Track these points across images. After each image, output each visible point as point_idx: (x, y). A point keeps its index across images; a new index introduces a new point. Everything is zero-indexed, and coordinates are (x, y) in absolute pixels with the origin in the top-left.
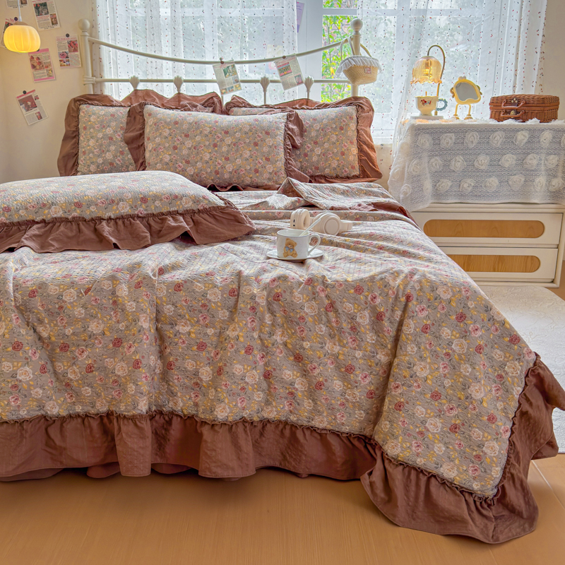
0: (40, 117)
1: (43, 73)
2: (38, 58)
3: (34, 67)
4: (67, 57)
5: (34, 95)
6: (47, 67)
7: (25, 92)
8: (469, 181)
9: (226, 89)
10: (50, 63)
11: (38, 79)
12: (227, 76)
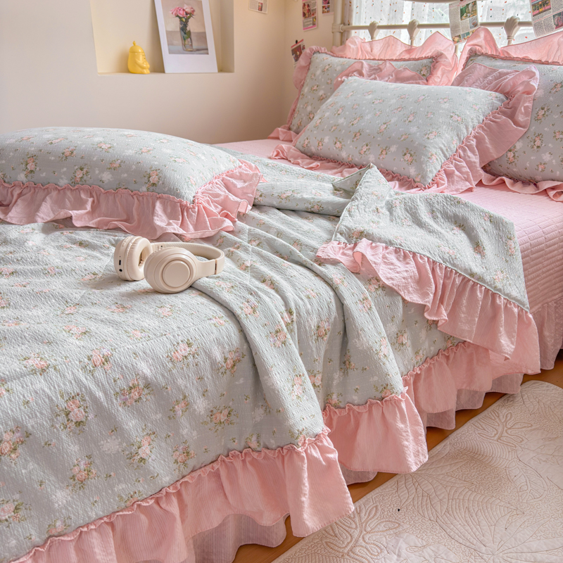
2: (308, 6)
3: (304, 15)
6: (313, 14)
7: (297, 42)
9: (459, 36)
10: (315, 9)
11: (306, 27)
12: (463, 17)
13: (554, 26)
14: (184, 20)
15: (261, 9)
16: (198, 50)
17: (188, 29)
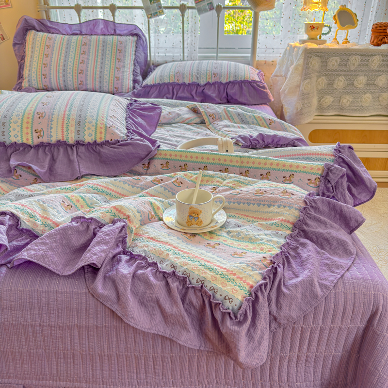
1: (2, 1)
8: (347, 97)
9: (151, 14)
12: (152, 3)
13: (209, 9)
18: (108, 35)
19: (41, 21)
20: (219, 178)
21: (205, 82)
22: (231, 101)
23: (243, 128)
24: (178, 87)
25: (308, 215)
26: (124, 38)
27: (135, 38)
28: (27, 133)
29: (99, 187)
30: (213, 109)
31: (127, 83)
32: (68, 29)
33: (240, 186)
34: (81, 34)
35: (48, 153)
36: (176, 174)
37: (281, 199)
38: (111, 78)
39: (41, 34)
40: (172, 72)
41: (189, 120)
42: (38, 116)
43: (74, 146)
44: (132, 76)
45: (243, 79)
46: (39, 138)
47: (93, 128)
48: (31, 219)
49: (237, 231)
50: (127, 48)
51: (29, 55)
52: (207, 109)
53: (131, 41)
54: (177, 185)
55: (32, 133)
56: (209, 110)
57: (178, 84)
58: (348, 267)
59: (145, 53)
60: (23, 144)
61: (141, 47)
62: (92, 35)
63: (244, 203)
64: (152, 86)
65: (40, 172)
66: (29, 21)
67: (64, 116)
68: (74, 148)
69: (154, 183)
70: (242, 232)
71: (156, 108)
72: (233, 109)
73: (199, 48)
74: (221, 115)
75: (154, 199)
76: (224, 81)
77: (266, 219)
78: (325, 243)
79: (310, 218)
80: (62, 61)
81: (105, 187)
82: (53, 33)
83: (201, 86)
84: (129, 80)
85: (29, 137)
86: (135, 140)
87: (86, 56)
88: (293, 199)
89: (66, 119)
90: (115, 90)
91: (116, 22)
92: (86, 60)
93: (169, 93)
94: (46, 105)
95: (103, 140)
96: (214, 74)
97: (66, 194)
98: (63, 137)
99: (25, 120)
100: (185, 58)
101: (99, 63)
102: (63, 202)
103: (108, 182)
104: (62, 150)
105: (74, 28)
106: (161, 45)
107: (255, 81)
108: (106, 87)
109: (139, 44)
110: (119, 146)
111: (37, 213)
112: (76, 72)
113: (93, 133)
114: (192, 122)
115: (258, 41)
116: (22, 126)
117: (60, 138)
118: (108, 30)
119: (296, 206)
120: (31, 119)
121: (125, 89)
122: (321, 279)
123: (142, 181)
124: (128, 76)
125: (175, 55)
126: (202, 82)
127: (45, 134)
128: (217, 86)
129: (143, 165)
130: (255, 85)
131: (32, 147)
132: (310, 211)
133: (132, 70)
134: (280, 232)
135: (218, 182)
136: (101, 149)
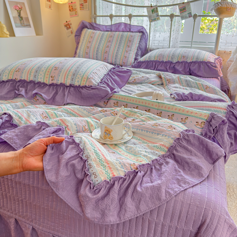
0: (72, 33)
1: (74, 13)
2: (72, 6)
3: (70, 10)
4: (83, 6)
5: (70, 23)
6: (75, 10)
7: (67, 22)
9: (152, 20)
10: (76, 8)
11: (71, 16)
12: (153, 13)
13: (188, 17)
14: (19, 11)
15: (50, 7)
16: (27, 25)
17: (21, 15)
18: (126, 32)
19: (91, 24)
20: (139, 114)
21: (176, 61)
22: (192, 74)
23: (186, 89)
24: (159, 63)
25: (179, 144)
26: (134, 34)
27: (141, 34)
28: (47, 78)
29: (69, 110)
30: (170, 76)
31: (131, 60)
32: (105, 28)
33: (149, 120)
34: (111, 31)
35: (55, 89)
36: (116, 109)
37: (165, 131)
38: (122, 57)
39: (90, 30)
40: (157, 54)
41: (154, 82)
42: (55, 69)
43: (68, 87)
44: (134, 56)
45: (201, 61)
46: (52, 80)
47: (80, 78)
48: (19, 120)
49: (130, 147)
50: (135, 39)
51: (81, 42)
52: (166, 76)
53: (138, 35)
54: (113, 115)
55: (49, 78)
56: (167, 77)
57: (159, 62)
58: (194, 184)
59: (146, 43)
60: (44, 83)
61: (144, 39)
62: (116, 31)
63: (145, 131)
64: (143, 62)
65: (46, 99)
66: (84, 23)
67: (68, 70)
68: (68, 88)
69: (101, 112)
70: (133, 148)
71: (128, 72)
72: (184, 77)
73: (180, 41)
74: (175, 80)
75: (92, 120)
76: (189, 61)
77: (153, 143)
78: (186, 165)
79: (181, 146)
80: (97, 45)
81: (72, 111)
82: (96, 30)
83: (173, 64)
84: (132, 58)
85: (48, 79)
86: (101, 86)
87: (110, 43)
88: (173, 132)
89: (68, 71)
90: (123, 64)
91: (132, 24)
92: (110, 46)
93: (153, 67)
94: (62, 63)
95: (84, 85)
96: (183, 56)
97: (46, 110)
98: (64, 81)
99: (48, 71)
100: (171, 47)
101: (117, 48)
102: (42, 114)
103: (75, 108)
104: (62, 88)
105: (108, 27)
106: (156, 39)
107: (210, 62)
108: (118, 61)
109: (143, 38)
110: (91, 89)
111: (24, 117)
112: (104, 52)
113: (80, 81)
114: (156, 83)
115: (221, 38)
116: (45, 73)
117: (63, 82)
118: (126, 29)
119: (173, 137)
120: (51, 70)
121: (129, 63)
122: (169, 188)
123: (95, 110)
124: (132, 56)
125: (165, 45)
126: (175, 61)
127: (56, 79)
128: (184, 64)
129: (104, 102)
130: (209, 65)
131: (47, 85)
132: (182, 141)
133: (135, 52)
134: (157, 152)
135: (137, 116)
136: (82, 90)
